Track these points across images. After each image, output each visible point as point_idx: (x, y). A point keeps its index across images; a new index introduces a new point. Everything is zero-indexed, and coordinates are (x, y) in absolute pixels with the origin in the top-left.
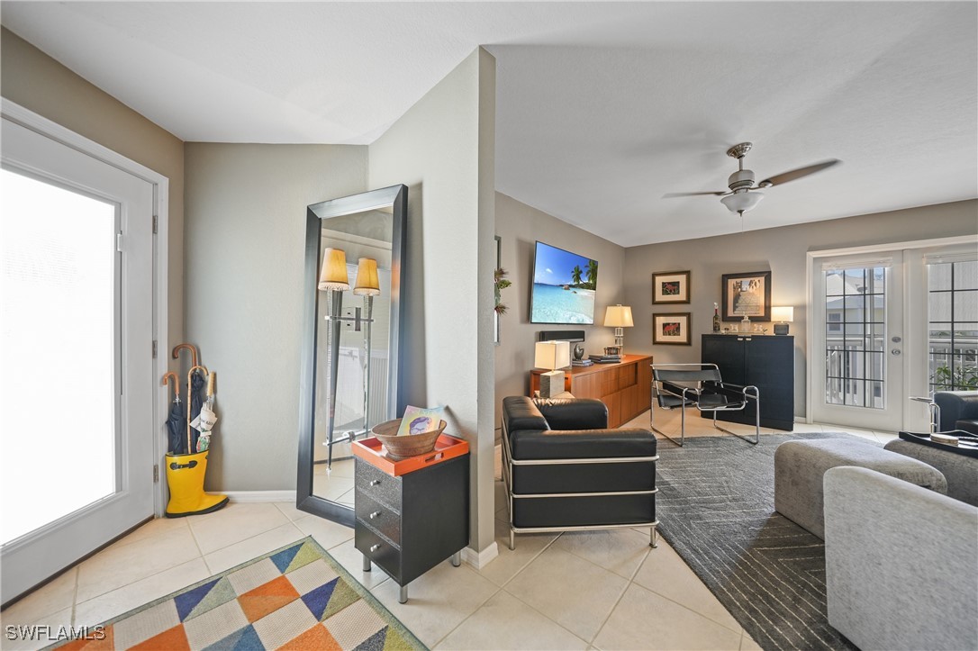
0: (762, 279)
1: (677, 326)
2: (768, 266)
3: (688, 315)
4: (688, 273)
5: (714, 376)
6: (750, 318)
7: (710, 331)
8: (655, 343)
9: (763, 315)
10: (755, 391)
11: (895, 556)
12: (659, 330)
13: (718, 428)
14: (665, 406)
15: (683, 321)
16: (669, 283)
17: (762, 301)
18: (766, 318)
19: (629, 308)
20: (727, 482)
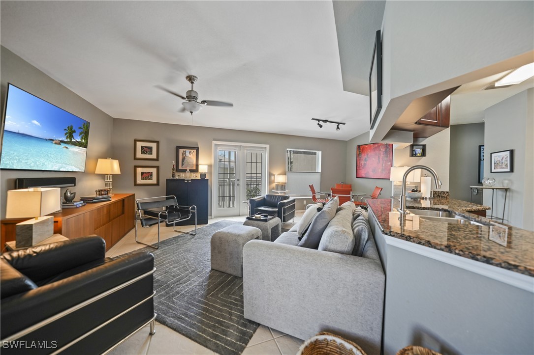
0: (195, 151)
1: (150, 174)
2: (197, 145)
3: (158, 168)
4: (158, 142)
5: (173, 203)
6: (190, 170)
7: (170, 177)
8: (136, 185)
9: (195, 169)
10: (195, 208)
11: (269, 276)
12: (139, 177)
13: (176, 231)
14: (146, 225)
15: (154, 171)
16: (146, 147)
17: (195, 162)
18: (196, 170)
19: (118, 161)
20: (187, 262)
